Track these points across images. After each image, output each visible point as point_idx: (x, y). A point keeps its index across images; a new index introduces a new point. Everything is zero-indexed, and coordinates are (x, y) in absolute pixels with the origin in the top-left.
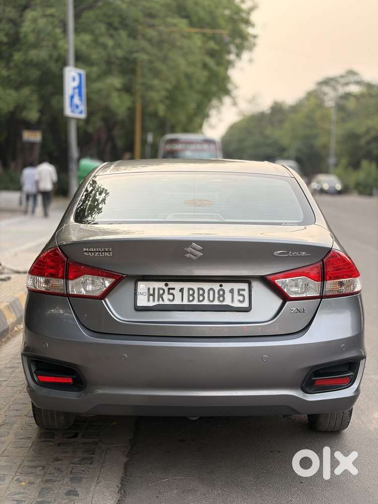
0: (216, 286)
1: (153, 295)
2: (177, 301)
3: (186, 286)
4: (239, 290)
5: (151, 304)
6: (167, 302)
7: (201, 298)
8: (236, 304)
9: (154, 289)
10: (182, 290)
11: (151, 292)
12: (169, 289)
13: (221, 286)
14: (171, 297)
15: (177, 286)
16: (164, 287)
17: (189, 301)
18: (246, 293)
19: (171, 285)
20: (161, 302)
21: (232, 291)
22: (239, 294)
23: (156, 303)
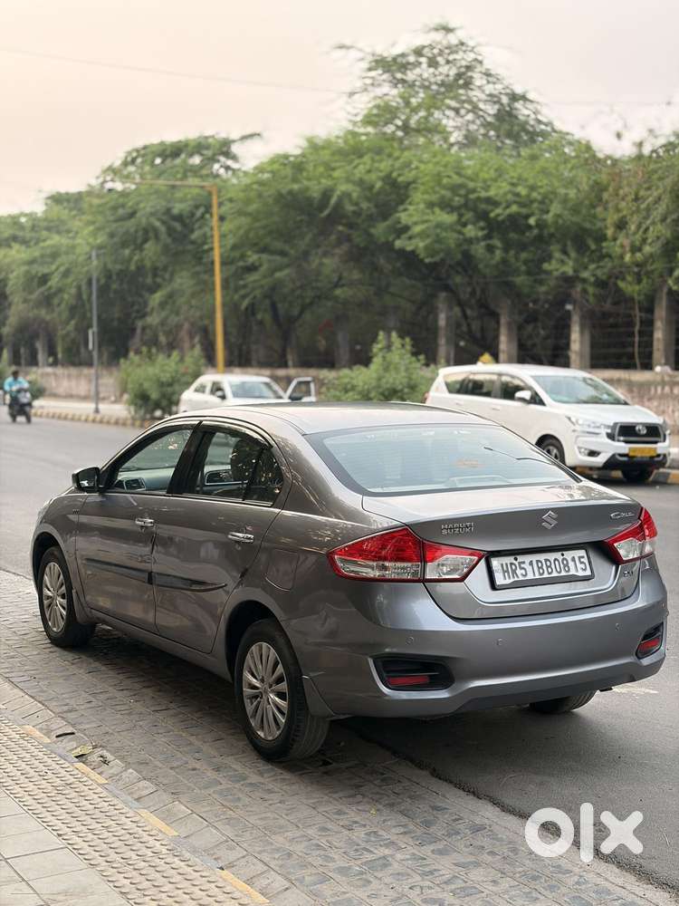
0: (558, 555)
1: (508, 571)
2: (530, 576)
3: (534, 558)
4: (580, 558)
5: (508, 581)
6: (521, 578)
7: (550, 570)
8: (581, 573)
9: (507, 565)
10: (531, 563)
11: (505, 568)
12: (520, 563)
13: (563, 555)
14: (523, 572)
15: (527, 559)
16: (514, 562)
17: (541, 574)
18: (585, 560)
19: (520, 558)
20: (516, 579)
21: (573, 559)
22: (581, 563)
23: (512, 580)
